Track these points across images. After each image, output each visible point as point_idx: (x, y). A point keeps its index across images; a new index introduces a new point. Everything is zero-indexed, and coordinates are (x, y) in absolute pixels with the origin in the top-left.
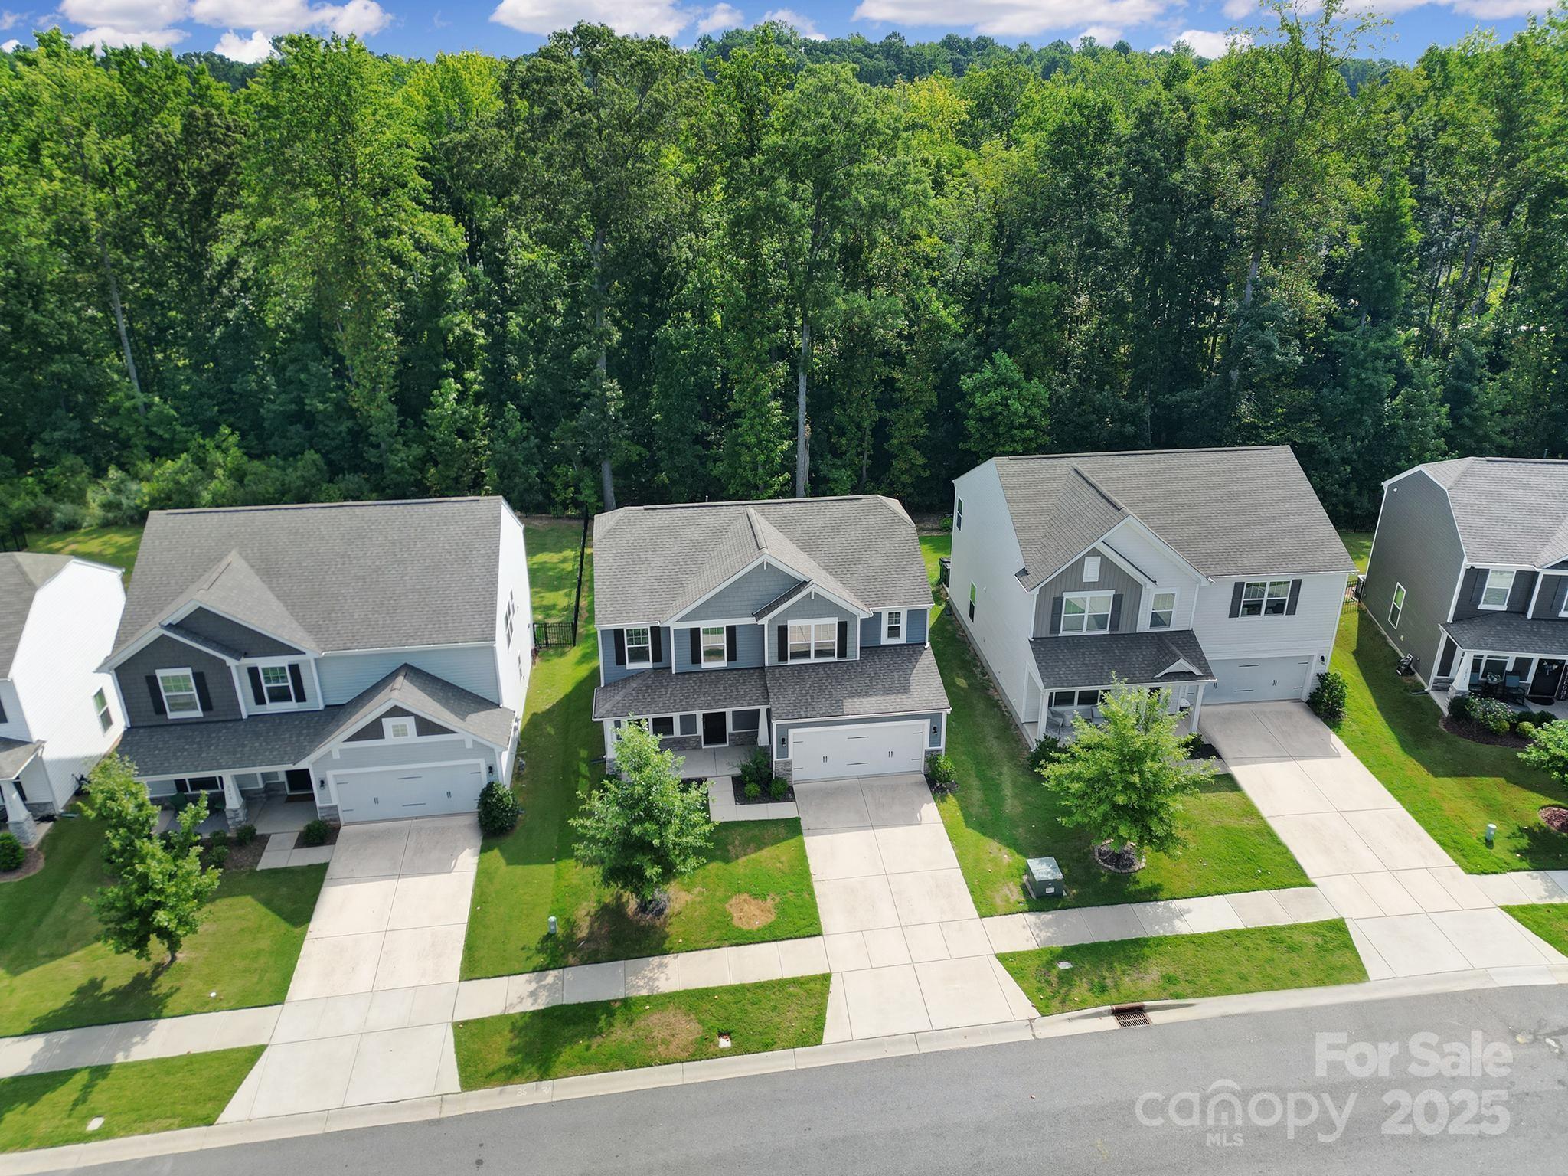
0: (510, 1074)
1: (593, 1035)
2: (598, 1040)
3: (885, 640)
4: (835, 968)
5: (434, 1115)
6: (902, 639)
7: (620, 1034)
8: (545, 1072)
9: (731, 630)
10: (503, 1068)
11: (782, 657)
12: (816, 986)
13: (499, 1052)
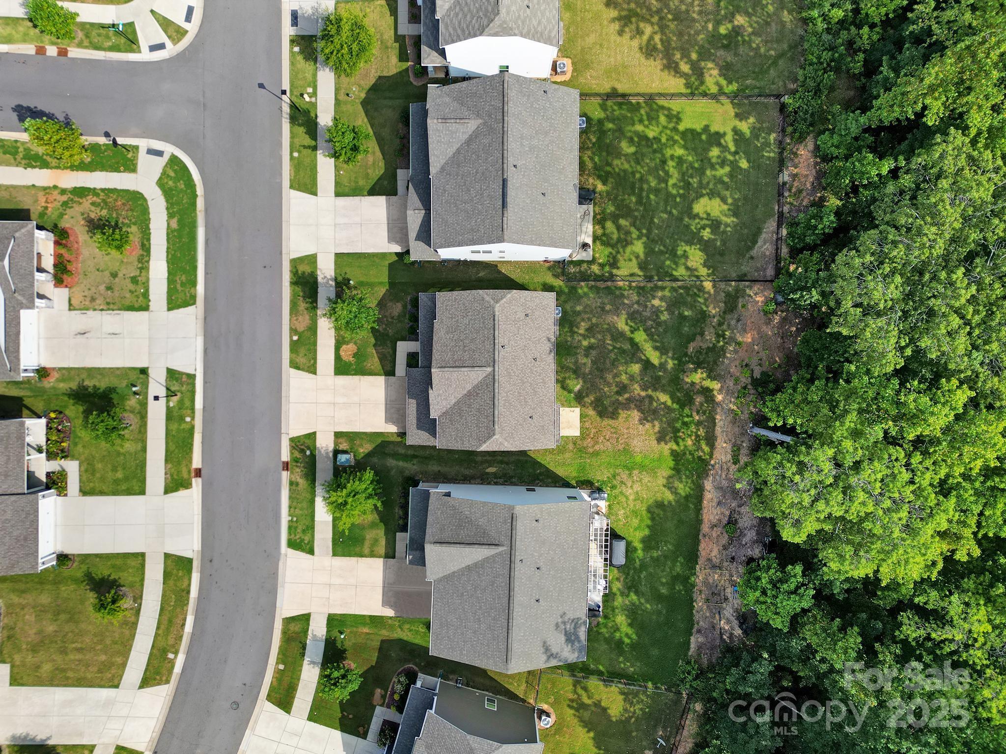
0: (295, 273)
1: (304, 297)
2: (301, 299)
4: (318, 377)
5: (284, 252)
7: (302, 305)
8: (293, 283)
10: (297, 271)
12: (312, 369)
13: (304, 268)
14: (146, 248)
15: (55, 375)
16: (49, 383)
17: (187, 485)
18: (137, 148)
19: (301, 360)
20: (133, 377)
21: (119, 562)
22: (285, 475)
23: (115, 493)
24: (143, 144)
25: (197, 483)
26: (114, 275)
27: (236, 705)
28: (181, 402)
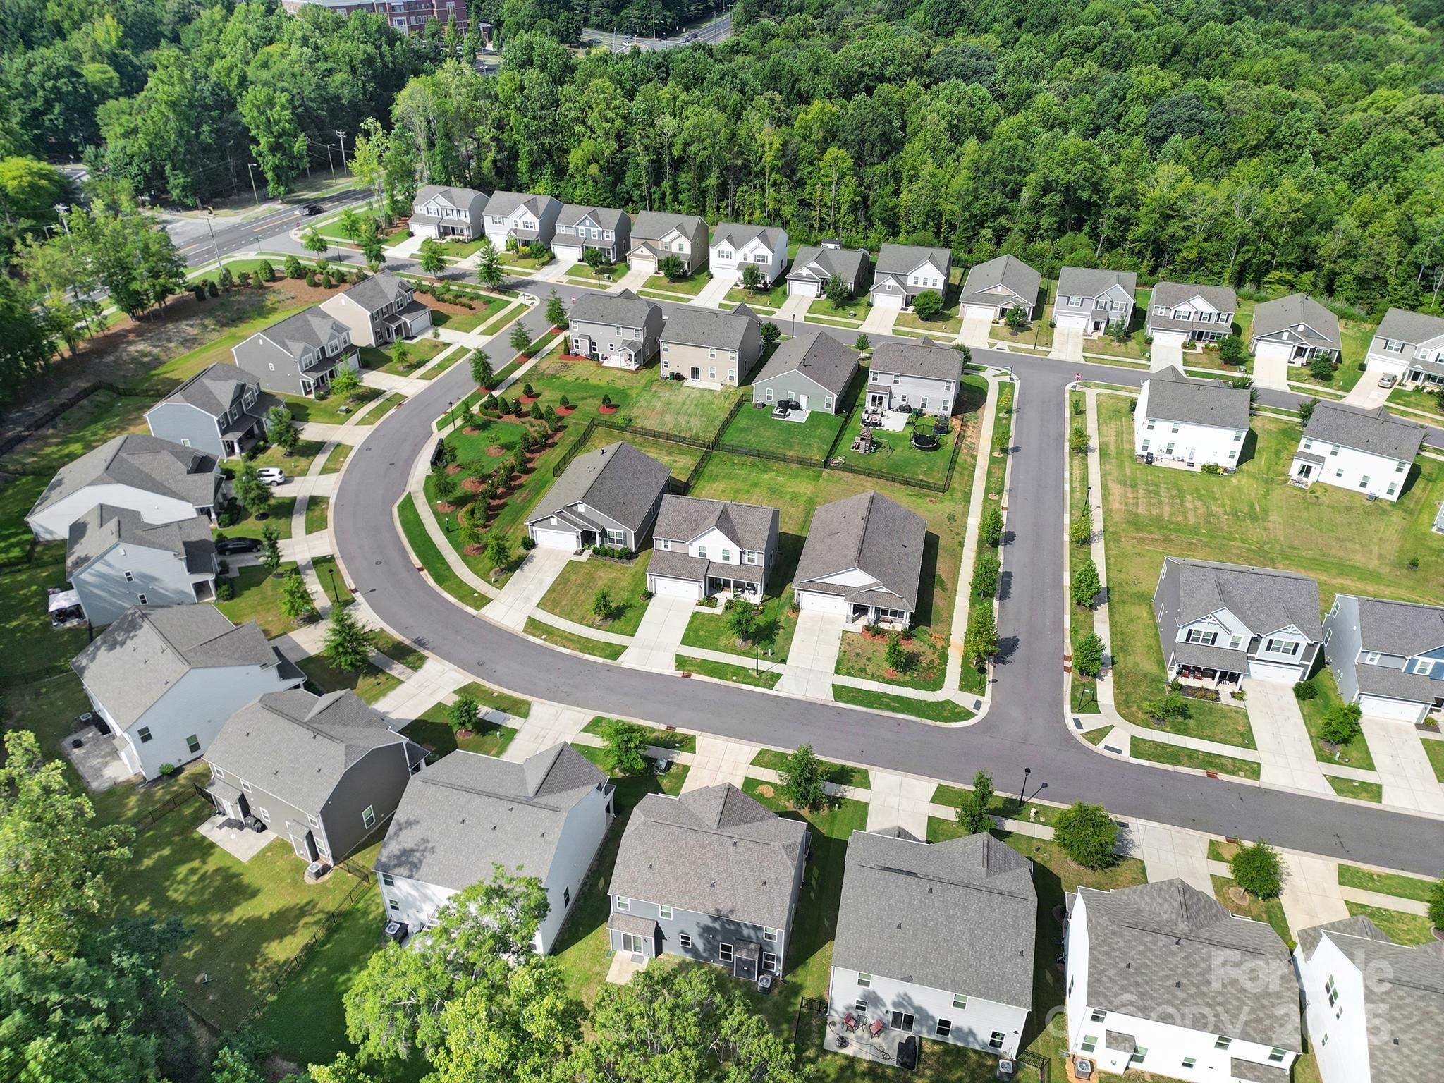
0: (854, 770)
4: (747, 766)
5: (876, 767)
8: (843, 767)
10: (855, 772)
12: (755, 762)
13: (857, 778)
14: (890, 682)
15: (792, 616)
16: (787, 612)
17: (678, 667)
18: (983, 695)
19: (767, 758)
20: (782, 656)
21: (633, 622)
22: (664, 727)
23: (688, 629)
24: (987, 700)
25: (679, 674)
26: (869, 659)
27: (481, 664)
28: (751, 676)
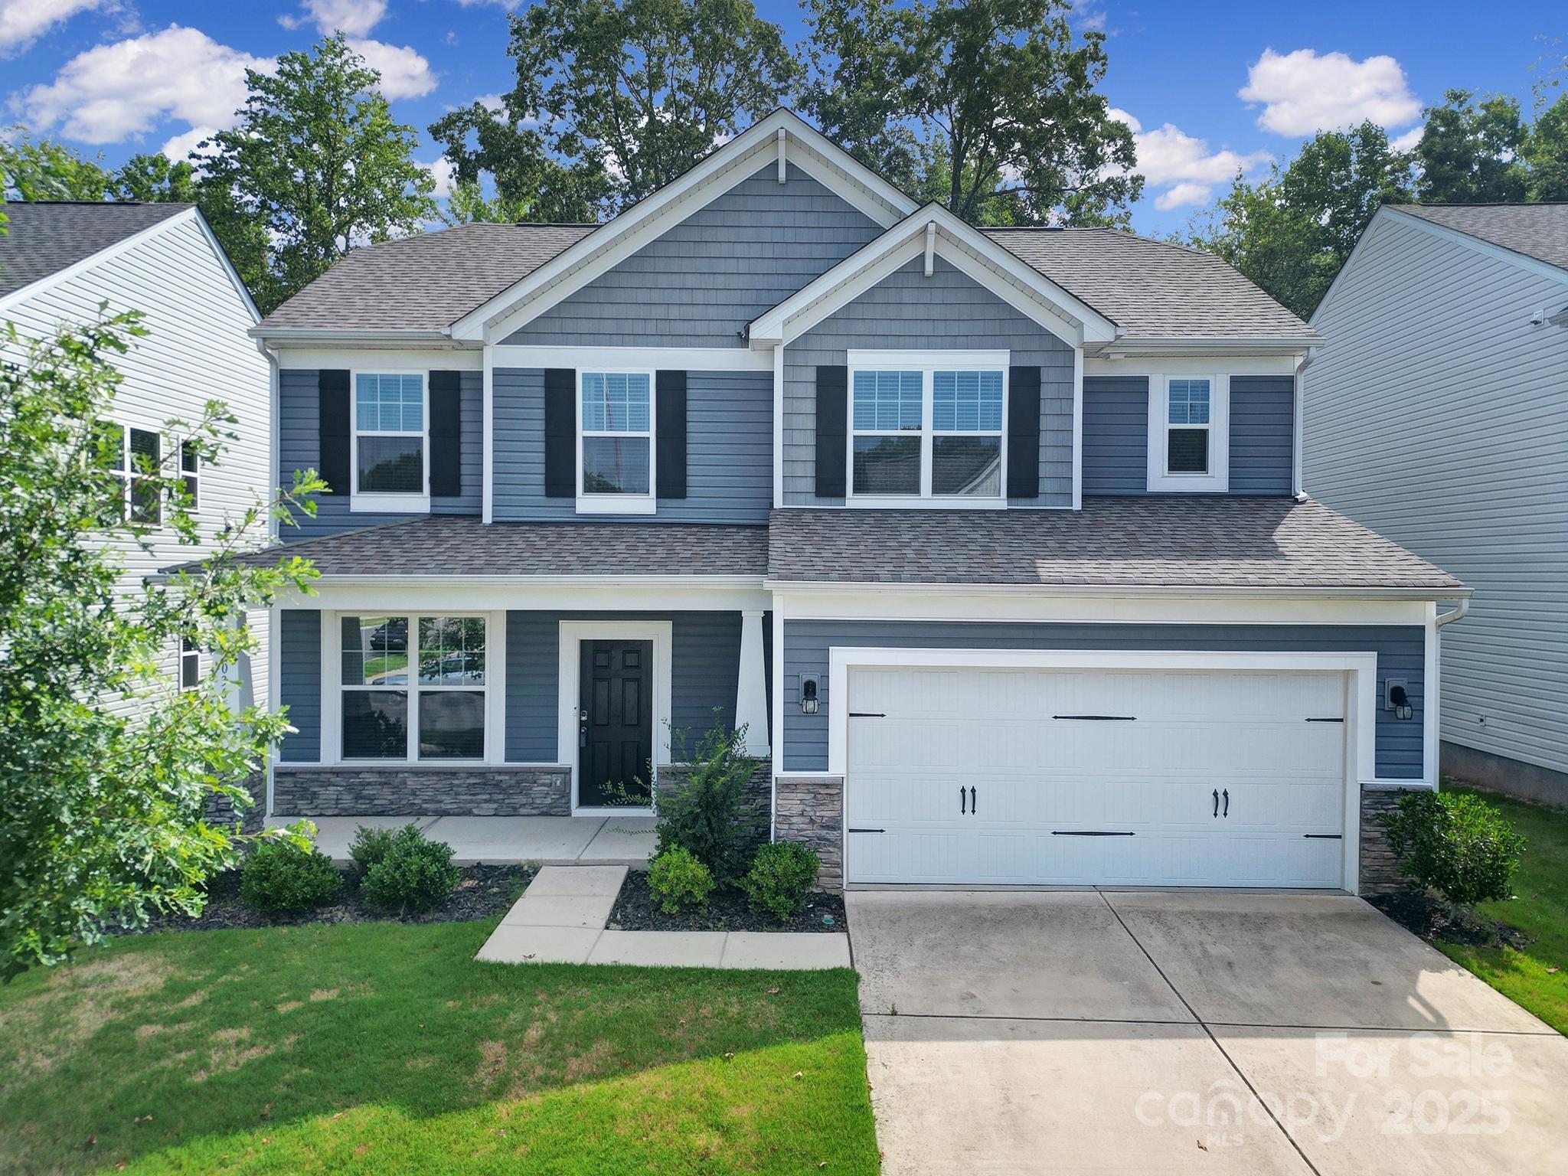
3: (1160, 478)
6: (1216, 478)
9: (672, 384)
11: (829, 483)
